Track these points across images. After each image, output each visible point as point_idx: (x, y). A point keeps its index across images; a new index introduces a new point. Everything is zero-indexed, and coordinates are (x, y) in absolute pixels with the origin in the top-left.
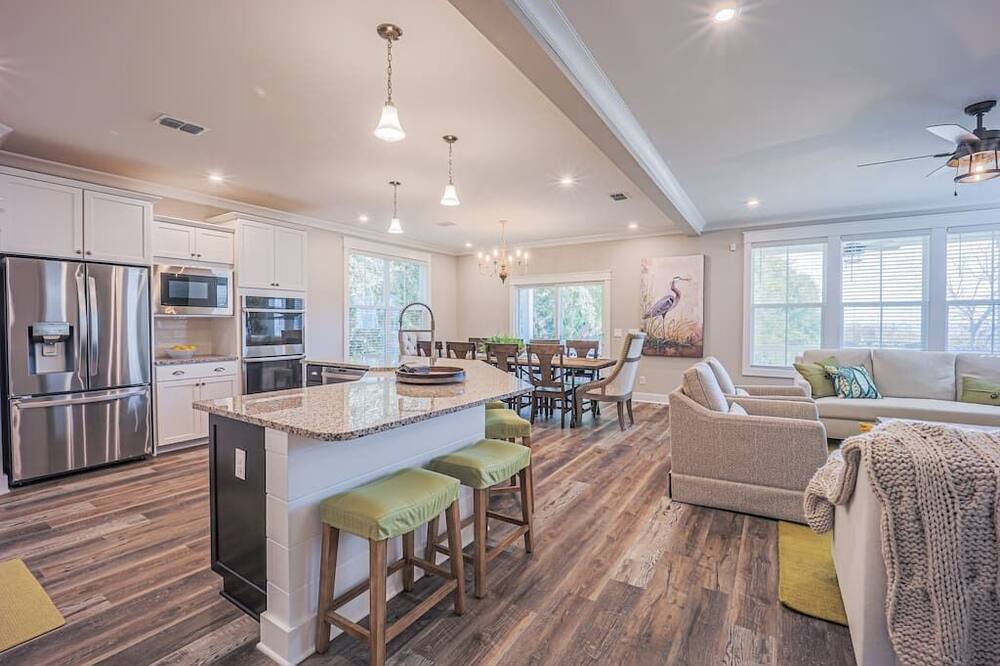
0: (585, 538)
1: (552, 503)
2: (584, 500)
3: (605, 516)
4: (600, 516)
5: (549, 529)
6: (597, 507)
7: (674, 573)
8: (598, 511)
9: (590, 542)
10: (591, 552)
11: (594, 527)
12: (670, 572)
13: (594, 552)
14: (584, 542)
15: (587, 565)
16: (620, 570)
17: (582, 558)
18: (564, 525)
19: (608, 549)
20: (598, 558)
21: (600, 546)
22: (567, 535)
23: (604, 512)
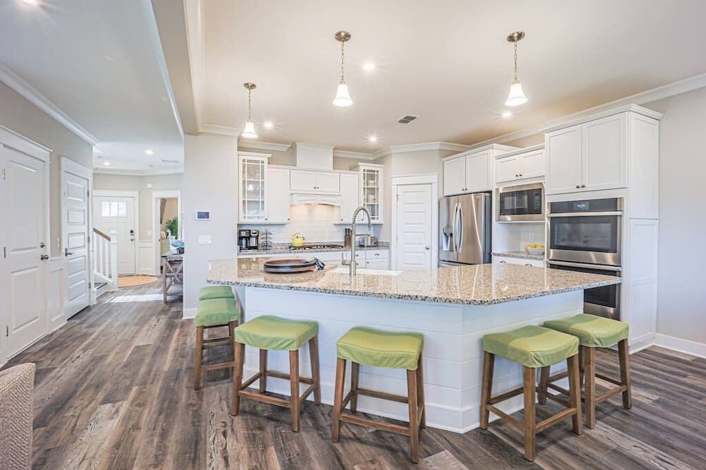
0: (162, 417)
1: (225, 434)
2: (194, 461)
3: (152, 450)
4: (159, 448)
5: (200, 408)
6: (169, 457)
7: (72, 425)
8: (164, 454)
9: (155, 416)
10: (151, 409)
11: (159, 430)
12: (75, 425)
13: (147, 411)
14: (159, 415)
15: (149, 400)
16: (121, 408)
17: (155, 403)
18: (189, 419)
19: (136, 418)
20: (141, 408)
21: (145, 417)
22: (180, 412)
23: (156, 456)
